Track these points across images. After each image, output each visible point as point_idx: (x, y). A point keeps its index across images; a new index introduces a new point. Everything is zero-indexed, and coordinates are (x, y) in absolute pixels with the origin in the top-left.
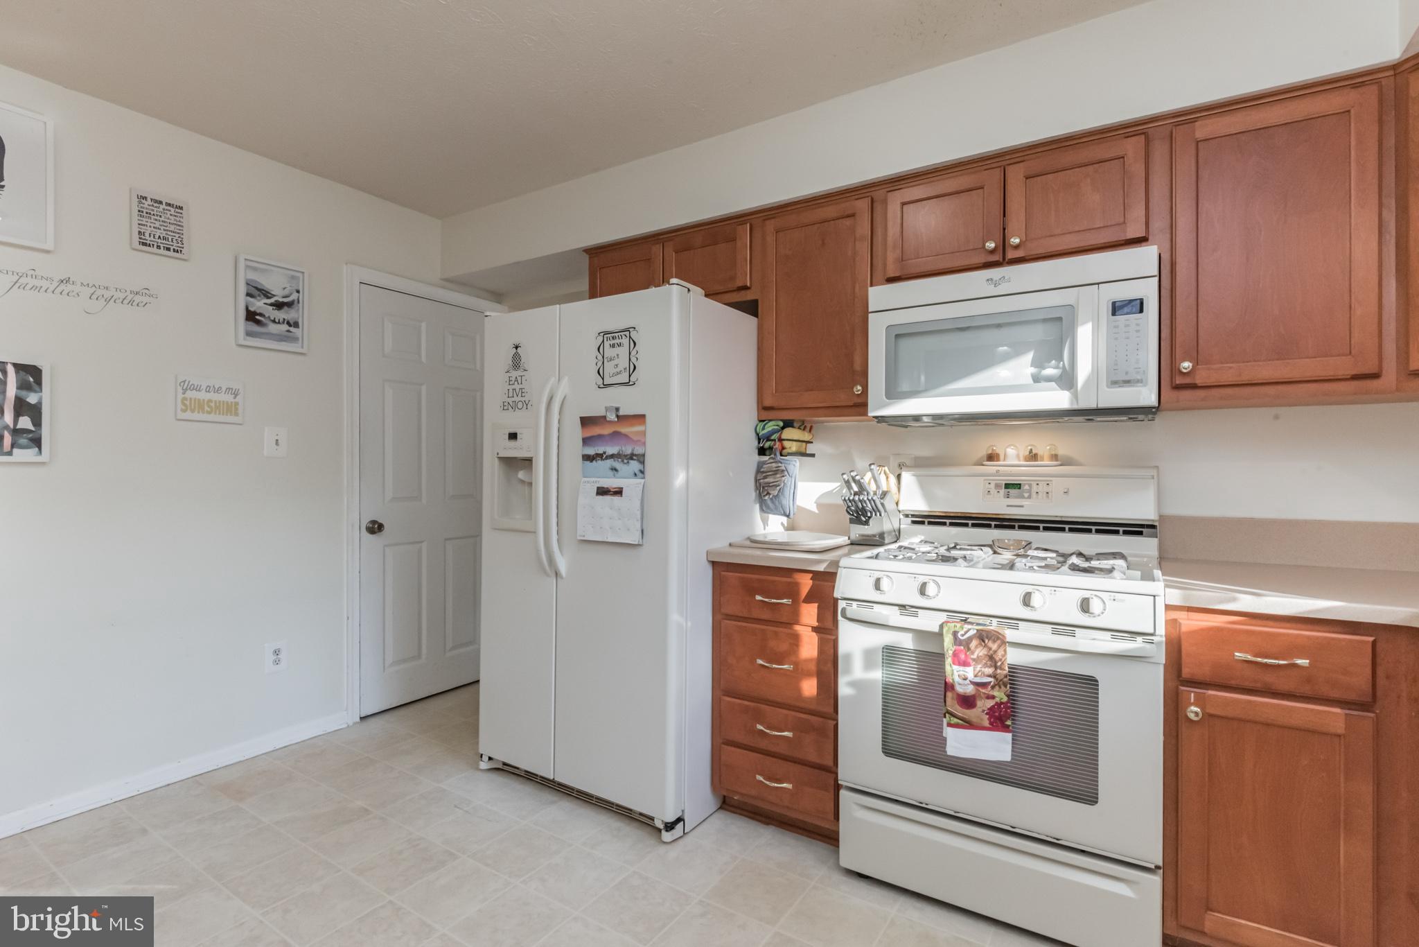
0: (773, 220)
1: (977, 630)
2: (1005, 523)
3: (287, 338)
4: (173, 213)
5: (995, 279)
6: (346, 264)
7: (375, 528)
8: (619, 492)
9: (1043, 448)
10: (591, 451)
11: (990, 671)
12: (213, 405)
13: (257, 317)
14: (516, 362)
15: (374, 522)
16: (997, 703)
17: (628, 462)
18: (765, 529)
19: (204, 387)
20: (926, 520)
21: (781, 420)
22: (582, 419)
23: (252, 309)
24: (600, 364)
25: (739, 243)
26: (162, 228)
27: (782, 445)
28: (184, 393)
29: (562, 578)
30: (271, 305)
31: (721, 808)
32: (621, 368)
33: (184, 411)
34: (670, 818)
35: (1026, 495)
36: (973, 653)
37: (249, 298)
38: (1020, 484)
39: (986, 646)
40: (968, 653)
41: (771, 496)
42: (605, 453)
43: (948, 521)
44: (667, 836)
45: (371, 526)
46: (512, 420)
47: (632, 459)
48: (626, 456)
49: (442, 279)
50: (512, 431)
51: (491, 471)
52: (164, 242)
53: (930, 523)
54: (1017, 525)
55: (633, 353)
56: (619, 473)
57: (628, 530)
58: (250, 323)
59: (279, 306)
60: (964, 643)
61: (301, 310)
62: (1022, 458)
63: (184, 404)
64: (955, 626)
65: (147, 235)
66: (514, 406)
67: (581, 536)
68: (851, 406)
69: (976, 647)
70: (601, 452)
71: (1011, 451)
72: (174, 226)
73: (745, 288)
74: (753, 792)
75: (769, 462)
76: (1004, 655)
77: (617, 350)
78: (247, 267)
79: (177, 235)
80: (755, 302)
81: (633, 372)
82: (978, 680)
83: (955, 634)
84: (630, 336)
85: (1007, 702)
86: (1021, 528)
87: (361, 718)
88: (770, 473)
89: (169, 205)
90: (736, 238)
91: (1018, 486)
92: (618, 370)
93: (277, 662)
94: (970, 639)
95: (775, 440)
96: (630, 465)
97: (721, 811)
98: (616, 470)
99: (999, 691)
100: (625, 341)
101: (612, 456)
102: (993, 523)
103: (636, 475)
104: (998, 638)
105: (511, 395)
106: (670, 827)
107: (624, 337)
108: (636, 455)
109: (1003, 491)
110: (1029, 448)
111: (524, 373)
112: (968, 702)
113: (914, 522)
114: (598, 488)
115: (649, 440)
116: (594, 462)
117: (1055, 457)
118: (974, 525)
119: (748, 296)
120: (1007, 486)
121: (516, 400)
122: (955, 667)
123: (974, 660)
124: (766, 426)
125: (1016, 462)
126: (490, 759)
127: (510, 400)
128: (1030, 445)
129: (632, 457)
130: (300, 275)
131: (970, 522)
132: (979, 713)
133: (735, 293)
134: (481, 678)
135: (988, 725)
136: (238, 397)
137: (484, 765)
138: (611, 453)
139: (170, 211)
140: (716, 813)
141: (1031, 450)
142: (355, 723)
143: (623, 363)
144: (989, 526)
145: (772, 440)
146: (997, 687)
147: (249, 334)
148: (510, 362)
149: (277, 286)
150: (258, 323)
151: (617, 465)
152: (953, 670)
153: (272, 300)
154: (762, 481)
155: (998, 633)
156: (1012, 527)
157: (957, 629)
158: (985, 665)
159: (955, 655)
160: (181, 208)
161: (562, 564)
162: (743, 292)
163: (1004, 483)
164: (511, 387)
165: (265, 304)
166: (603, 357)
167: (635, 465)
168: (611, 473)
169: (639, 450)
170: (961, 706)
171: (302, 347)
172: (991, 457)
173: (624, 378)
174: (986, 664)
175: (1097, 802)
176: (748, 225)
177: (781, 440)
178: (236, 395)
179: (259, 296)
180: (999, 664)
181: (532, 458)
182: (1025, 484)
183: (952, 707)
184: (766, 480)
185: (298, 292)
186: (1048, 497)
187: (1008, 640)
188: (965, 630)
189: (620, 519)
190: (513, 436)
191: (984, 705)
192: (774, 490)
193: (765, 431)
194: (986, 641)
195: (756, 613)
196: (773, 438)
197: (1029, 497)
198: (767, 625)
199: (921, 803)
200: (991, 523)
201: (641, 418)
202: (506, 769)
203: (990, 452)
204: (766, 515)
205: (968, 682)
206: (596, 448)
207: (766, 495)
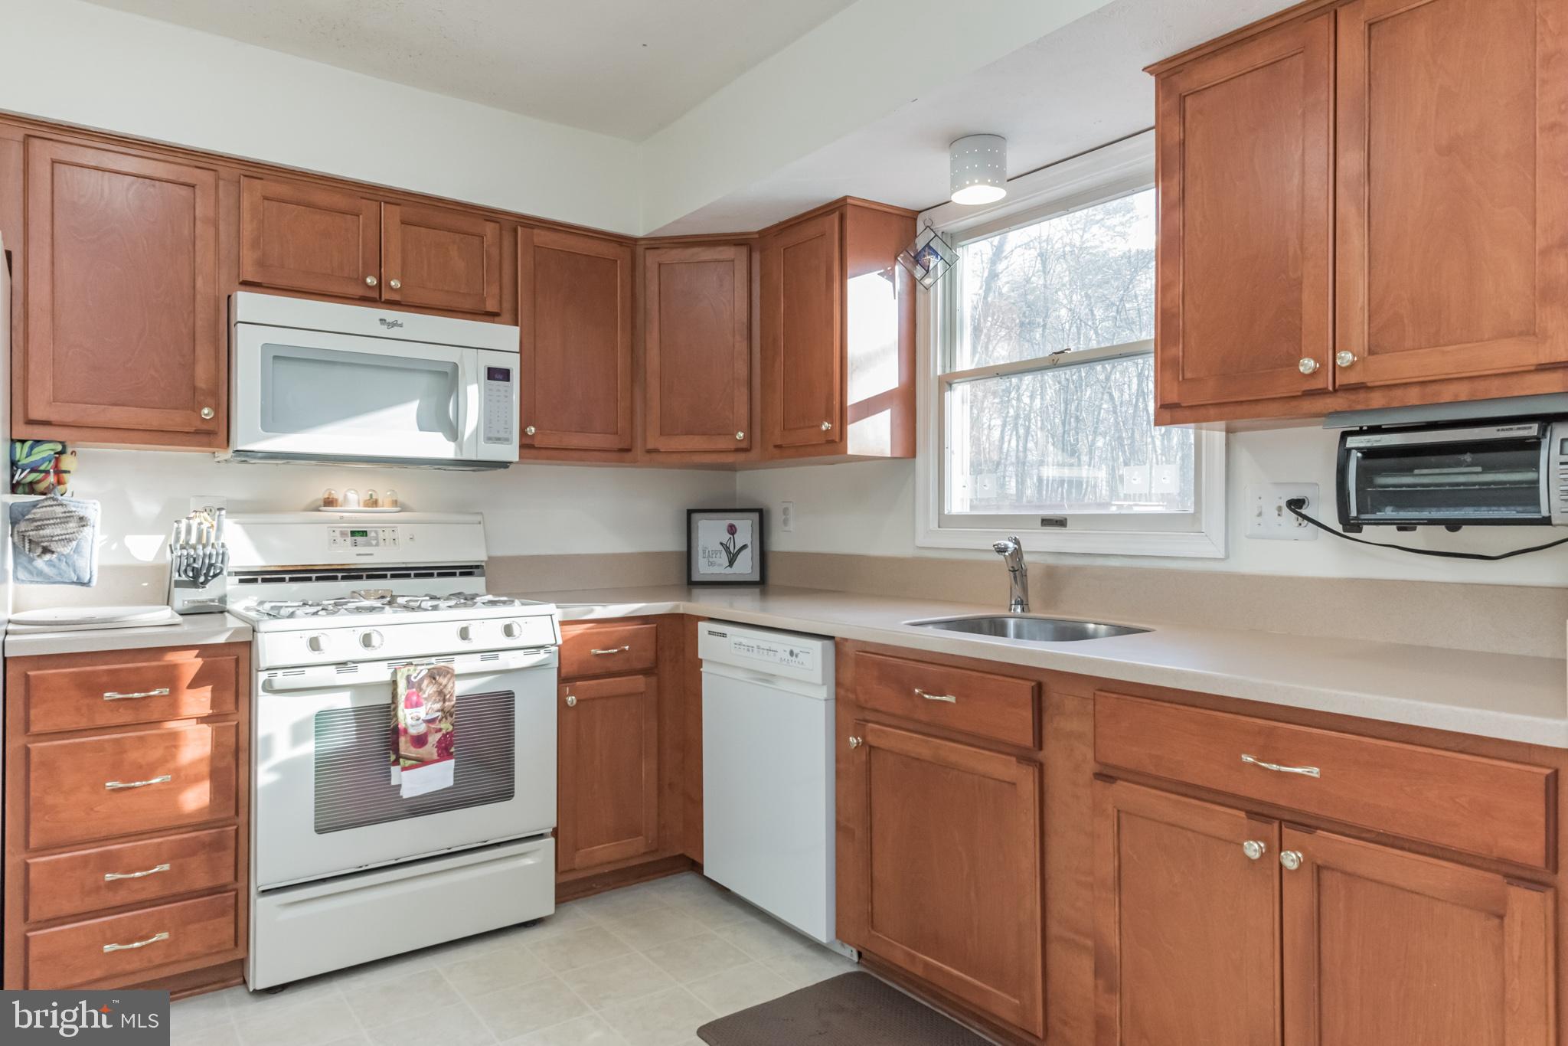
1: (429, 670)
2: (352, 574)
5: (388, 321)
9: (383, 495)
11: (438, 706)
16: (443, 734)
20: (260, 578)
27: (60, 478)
35: (374, 542)
36: (424, 693)
38: (366, 532)
39: (436, 682)
40: (420, 694)
41: (55, 556)
43: (287, 577)
53: (264, 580)
54: (364, 574)
60: (416, 685)
62: (361, 503)
64: (409, 670)
68: (193, 433)
69: (427, 686)
71: (352, 496)
74: (97, 974)
76: (453, 688)
82: (429, 717)
83: (408, 677)
85: (452, 731)
86: (369, 577)
88: (53, 522)
91: (364, 533)
94: (422, 680)
99: (445, 722)
102: (340, 575)
104: (448, 673)
109: (349, 539)
110: (370, 493)
112: (420, 741)
113: (241, 581)
117: (395, 503)
118: (318, 579)
120: (353, 533)
122: (408, 711)
123: (426, 699)
124: (35, 451)
125: (356, 508)
128: (370, 490)
131: (314, 576)
132: (430, 750)
135: (438, 758)
141: (371, 495)
144: (335, 578)
146: (444, 719)
152: (405, 715)
154: (31, 533)
155: (448, 667)
156: (360, 577)
157: (410, 673)
158: (435, 702)
159: (408, 698)
163: (349, 530)
170: (415, 747)
172: (329, 502)
174: (435, 700)
175: (513, 796)
177: (58, 471)
180: (448, 697)
182: (371, 531)
183: (406, 750)
186: (395, 543)
187: (456, 672)
188: (417, 672)
191: (434, 739)
192: (64, 547)
193: (33, 458)
194: (437, 678)
195: (103, 720)
196: (43, 467)
197: (377, 545)
198: (123, 732)
199: (361, 867)
200: (337, 574)
203: (326, 496)
205: (421, 721)
207: (43, 554)
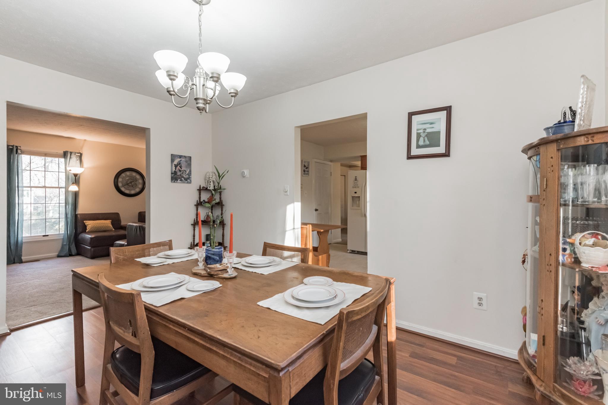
14: (356, 179)
15: (316, 209)
46: (355, 190)
51: (350, 198)
66: (355, 187)
111: (358, 182)
126: (350, 250)
137: (348, 252)
164: (354, 184)
181: (360, 196)
190: (356, 193)
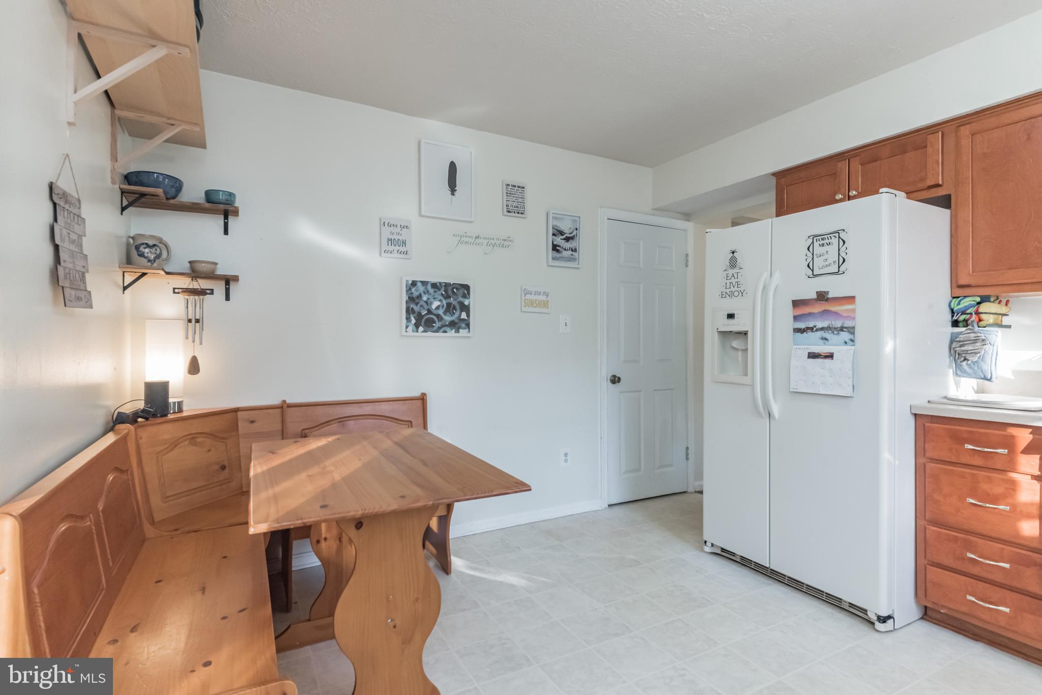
0: (968, 126)
3: (572, 259)
4: (520, 191)
6: (600, 208)
7: (615, 380)
8: (830, 356)
10: (802, 325)
12: (537, 302)
13: (558, 248)
14: (733, 263)
15: (614, 376)
17: (838, 333)
18: (957, 390)
19: (533, 292)
21: (978, 296)
22: (793, 301)
23: (555, 243)
24: (810, 259)
25: (929, 150)
26: (516, 201)
27: (979, 317)
28: (525, 296)
29: (774, 419)
30: (564, 239)
31: (922, 618)
32: (830, 261)
33: (525, 306)
34: (884, 614)
37: (554, 237)
41: (969, 362)
42: (815, 326)
44: (879, 626)
45: (613, 379)
46: (730, 305)
47: (842, 331)
48: (836, 328)
49: (652, 209)
50: (730, 312)
51: (711, 342)
52: (517, 209)
55: (843, 249)
56: (829, 342)
57: (840, 385)
58: (554, 252)
59: (567, 239)
61: (578, 242)
63: (525, 303)
65: (510, 206)
66: (731, 295)
67: (793, 389)
70: (812, 326)
72: (520, 199)
73: (938, 186)
74: (964, 609)
75: (966, 332)
77: (826, 248)
78: (553, 218)
79: (522, 204)
80: (948, 197)
81: (843, 263)
84: (839, 237)
87: (609, 505)
88: (968, 342)
89: (519, 187)
90: (927, 146)
92: (827, 263)
93: (566, 461)
95: (971, 314)
96: (840, 336)
97: (921, 620)
98: (826, 339)
100: (835, 241)
101: (822, 329)
103: (846, 343)
105: (728, 286)
106: (883, 620)
107: (833, 238)
108: (846, 328)
111: (741, 270)
114: (809, 353)
115: (859, 315)
116: (805, 333)
119: (941, 192)
121: (733, 289)
124: (962, 302)
126: (712, 545)
127: (728, 291)
129: (842, 329)
130: (578, 219)
133: (926, 191)
134: (704, 488)
136: (549, 297)
137: (707, 549)
138: (821, 327)
139: (519, 190)
140: (918, 622)
142: (606, 508)
143: (833, 256)
145: (968, 314)
147: (553, 259)
148: (728, 264)
149: (566, 227)
150: (558, 251)
151: (827, 335)
153: (564, 237)
154: (958, 349)
160: (524, 188)
161: (776, 410)
162: (934, 190)
164: (728, 282)
165: (561, 239)
166: (813, 254)
167: (845, 336)
168: (822, 342)
169: (848, 324)
171: (578, 264)
173: (834, 269)
176: (940, 133)
177: (977, 313)
178: (547, 296)
179: (558, 234)
181: (747, 331)
184: (962, 348)
185: (577, 229)
189: (831, 377)
190: (731, 316)
192: (973, 357)
193: (959, 307)
195: (965, 459)
196: (968, 311)
198: (978, 471)
201: (851, 299)
202: (725, 554)
204: (959, 378)
206: (807, 323)
207: (964, 360)
